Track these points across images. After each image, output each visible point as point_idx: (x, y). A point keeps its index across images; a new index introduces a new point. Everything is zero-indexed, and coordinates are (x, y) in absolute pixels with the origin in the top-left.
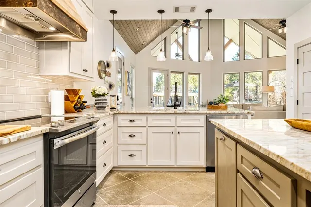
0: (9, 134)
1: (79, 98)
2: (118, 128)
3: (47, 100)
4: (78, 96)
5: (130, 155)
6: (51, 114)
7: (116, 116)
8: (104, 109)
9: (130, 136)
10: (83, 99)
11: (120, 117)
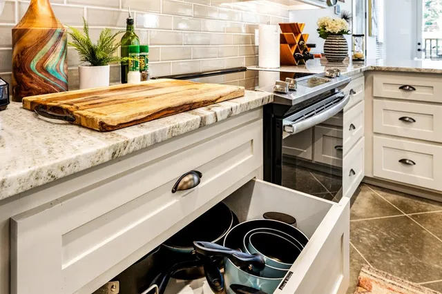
0: (213, 102)
1: (302, 39)
2: (375, 100)
3: (253, 43)
4: (300, 35)
5: (403, 161)
6: (260, 65)
7: (370, 76)
8: (341, 61)
9: (402, 119)
10: (308, 42)
11: (378, 79)
